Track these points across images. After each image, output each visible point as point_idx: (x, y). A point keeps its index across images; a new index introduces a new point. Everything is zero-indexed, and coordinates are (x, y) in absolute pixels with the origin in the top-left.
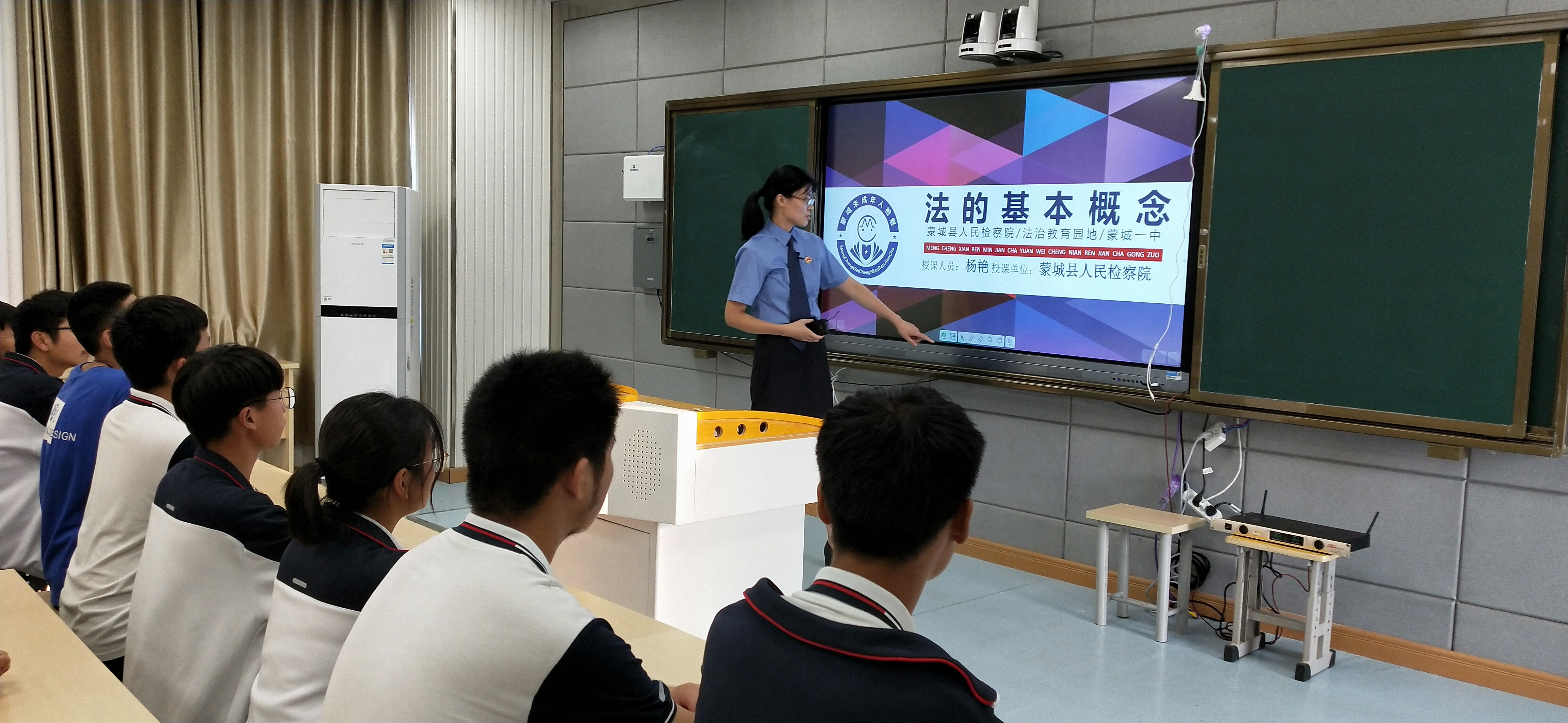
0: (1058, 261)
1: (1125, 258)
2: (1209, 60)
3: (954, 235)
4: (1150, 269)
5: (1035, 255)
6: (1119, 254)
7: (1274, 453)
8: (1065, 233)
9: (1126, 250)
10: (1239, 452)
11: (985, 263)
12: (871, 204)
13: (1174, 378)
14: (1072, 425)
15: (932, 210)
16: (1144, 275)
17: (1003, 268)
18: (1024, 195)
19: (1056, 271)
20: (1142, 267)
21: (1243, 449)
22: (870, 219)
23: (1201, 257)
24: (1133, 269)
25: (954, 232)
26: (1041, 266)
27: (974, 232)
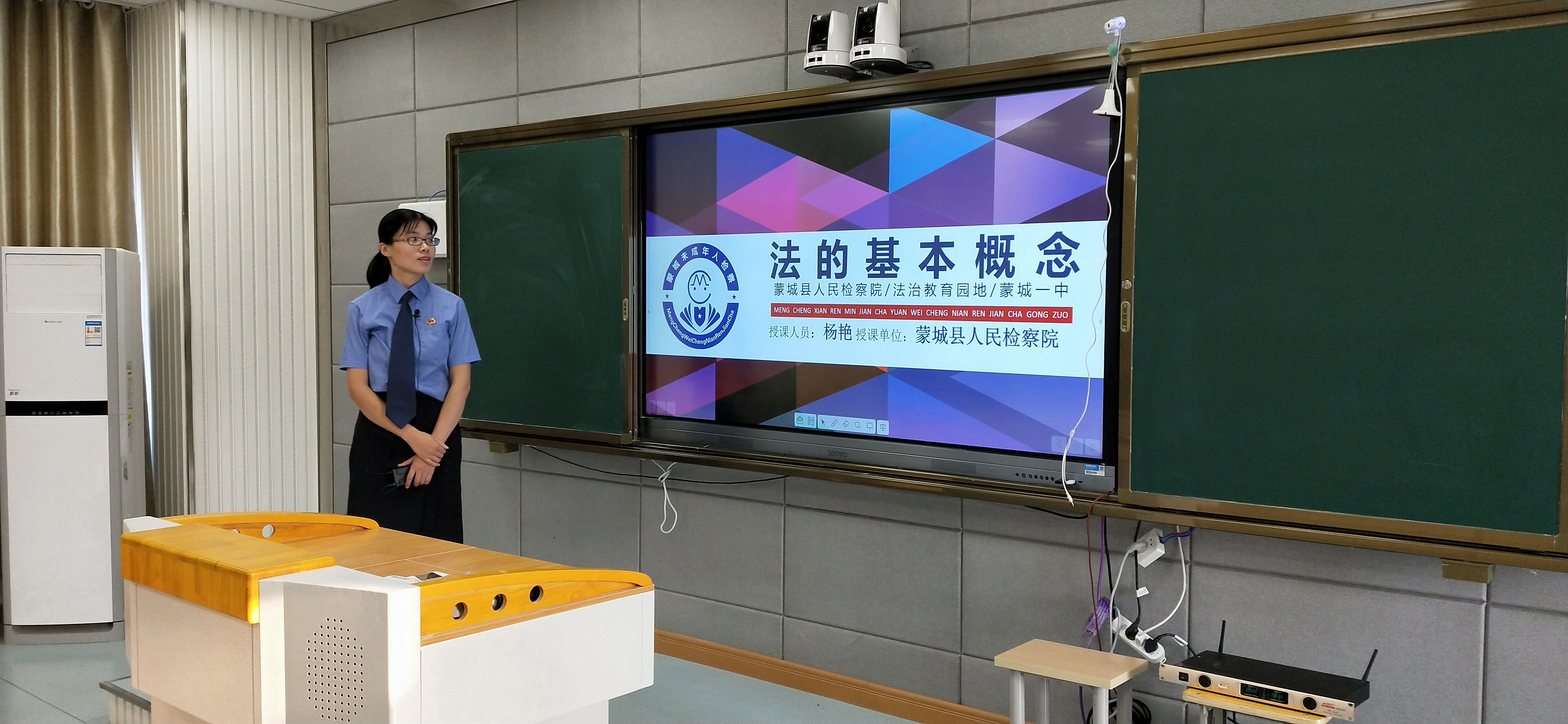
0: (939, 324)
1: (1024, 319)
2: (1124, 62)
3: (808, 294)
4: (1057, 332)
5: (909, 317)
6: (1016, 314)
7: (1226, 568)
8: (947, 289)
9: (1024, 310)
10: (1182, 566)
11: (847, 328)
12: (703, 256)
13: (1096, 473)
14: (963, 531)
15: (779, 262)
16: (1049, 341)
18: (892, 242)
19: (937, 336)
20: (1046, 331)
21: (1186, 562)
22: (703, 275)
23: (1125, 316)
24: (1035, 333)
25: (808, 290)
26: (918, 330)
27: (832, 289)
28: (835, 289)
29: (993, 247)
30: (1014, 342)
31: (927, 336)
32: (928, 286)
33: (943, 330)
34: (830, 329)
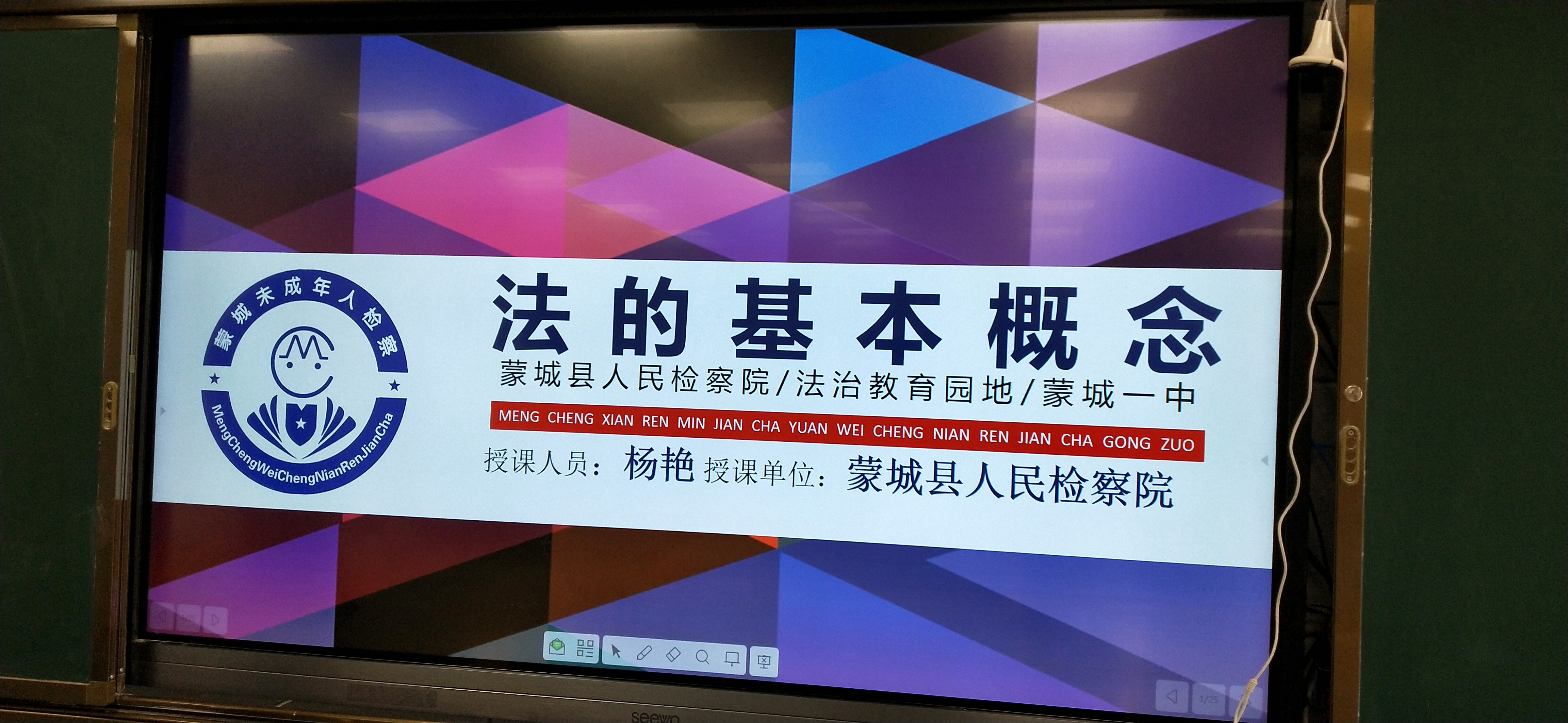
0: (903, 455)
1: (1097, 451)
3: (588, 385)
4: (1170, 479)
5: (833, 438)
6: (1078, 440)
8: (922, 386)
9: (1097, 432)
11: (682, 457)
12: (316, 297)
15: (514, 318)
16: (1152, 494)
17: (740, 470)
19: (897, 478)
20: (1147, 475)
22: (313, 338)
23: (1351, 454)
24: (1122, 478)
25: (587, 377)
26: (852, 465)
27: (649, 376)
28: (656, 376)
29: (1028, 309)
30: (1074, 493)
31: (875, 477)
32: (879, 379)
33: (912, 467)
34: (640, 457)
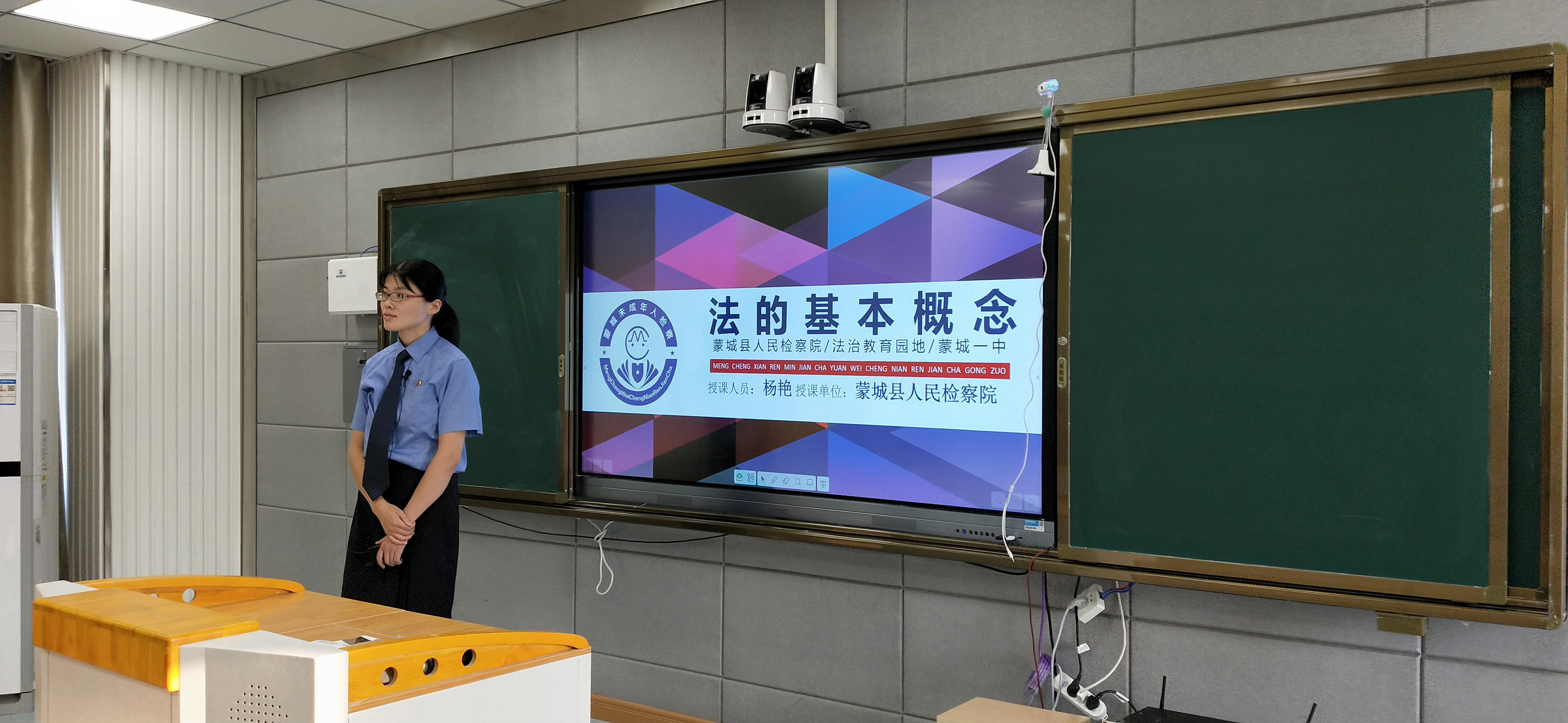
0: (879, 380)
1: (963, 375)
2: (1057, 123)
3: (748, 350)
4: (995, 388)
5: (849, 373)
6: (955, 370)
7: (1166, 623)
8: (886, 345)
9: (962, 365)
10: (1122, 622)
11: (787, 384)
12: (642, 312)
13: (1035, 528)
14: (904, 588)
15: (718, 318)
16: (987, 397)
17: (810, 390)
18: (831, 299)
19: (876, 392)
20: (985, 387)
21: (1126, 618)
22: (641, 331)
23: (1061, 372)
24: (974, 389)
25: (747, 346)
26: (857, 386)
27: (771, 345)
28: (775, 345)
29: (931, 304)
30: (953, 397)
31: (867, 392)
32: (867, 342)
33: (882, 386)
34: (769, 385)
